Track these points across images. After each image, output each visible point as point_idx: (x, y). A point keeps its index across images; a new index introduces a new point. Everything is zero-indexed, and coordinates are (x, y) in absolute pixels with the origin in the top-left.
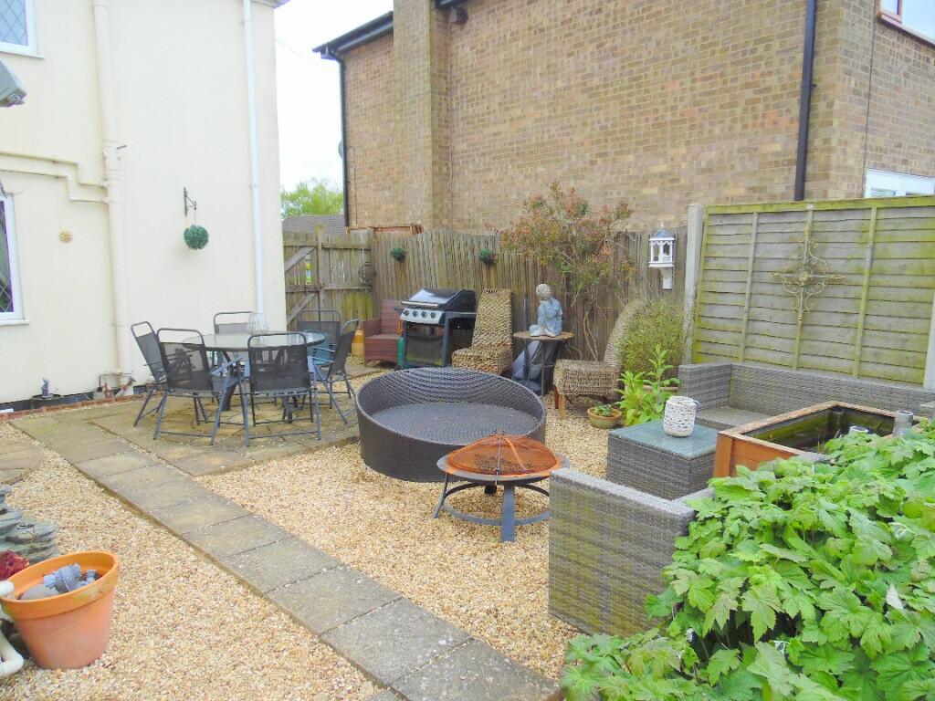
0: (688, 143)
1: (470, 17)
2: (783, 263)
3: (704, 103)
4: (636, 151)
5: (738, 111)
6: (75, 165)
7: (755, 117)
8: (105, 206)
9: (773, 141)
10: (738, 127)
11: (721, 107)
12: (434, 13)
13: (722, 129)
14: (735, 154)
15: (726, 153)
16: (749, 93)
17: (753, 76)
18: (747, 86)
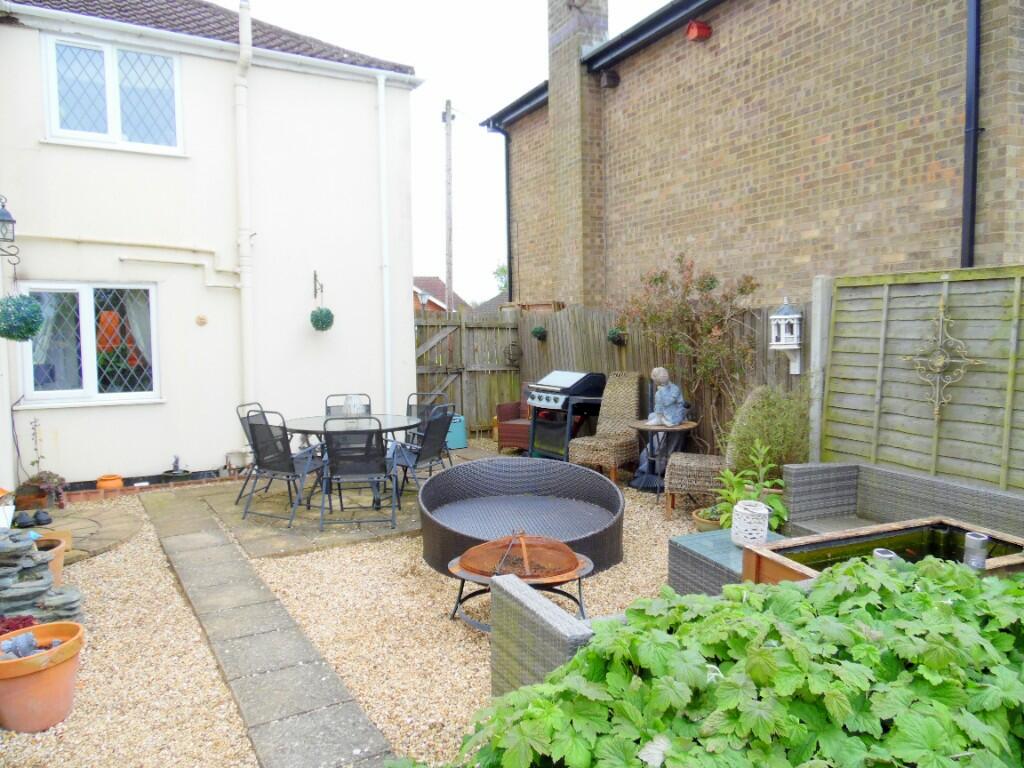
0: (841, 203)
1: (622, 79)
2: (917, 344)
3: (858, 157)
4: (786, 215)
5: (896, 164)
6: (212, 253)
7: (916, 170)
8: (238, 290)
9: (937, 197)
10: (897, 183)
11: (878, 160)
12: (586, 79)
13: (879, 186)
14: (894, 213)
15: (884, 215)
16: (908, 143)
17: (912, 123)
18: (906, 134)
